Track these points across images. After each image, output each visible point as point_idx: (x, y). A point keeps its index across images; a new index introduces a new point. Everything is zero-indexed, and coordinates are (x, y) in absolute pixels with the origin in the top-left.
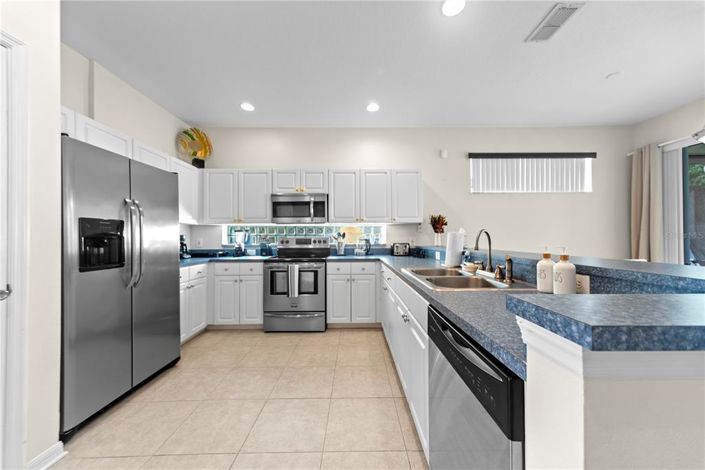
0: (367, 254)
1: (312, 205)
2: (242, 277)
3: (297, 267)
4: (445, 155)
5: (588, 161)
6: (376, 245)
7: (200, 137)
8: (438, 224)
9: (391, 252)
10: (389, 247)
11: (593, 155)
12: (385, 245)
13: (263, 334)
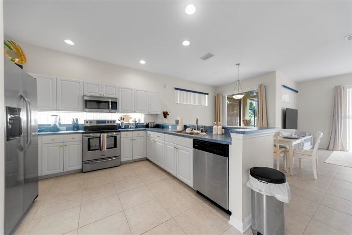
0: (136, 128)
1: (110, 103)
2: (66, 144)
3: (106, 135)
4: (167, 87)
5: (207, 96)
6: (140, 124)
7: (16, 49)
8: (166, 115)
9: (147, 126)
10: (145, 125)
11: (208, 94)
12: (143, 124)
13: (83, 174)
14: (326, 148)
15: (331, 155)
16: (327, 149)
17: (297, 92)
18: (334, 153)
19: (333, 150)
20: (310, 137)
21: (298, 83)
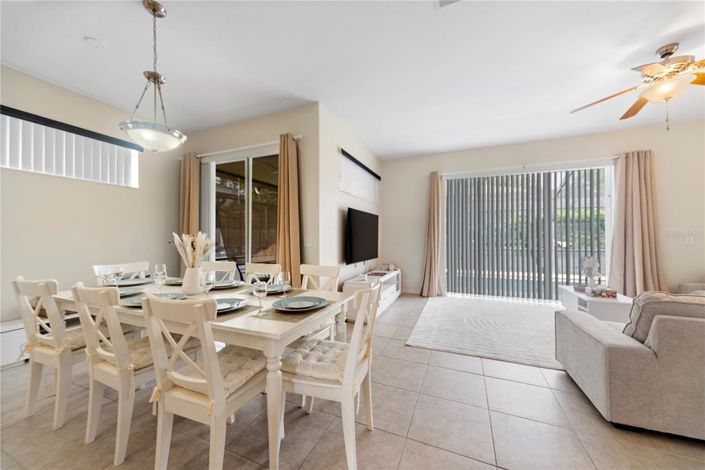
5: (134, 154)
14: (419, 292)
15: (426, 308)
16: (421, 295)
17: (379, 178)
18: (431, 302)
19: (428, 297)
20: (395, 273)
21: (382, 160)
